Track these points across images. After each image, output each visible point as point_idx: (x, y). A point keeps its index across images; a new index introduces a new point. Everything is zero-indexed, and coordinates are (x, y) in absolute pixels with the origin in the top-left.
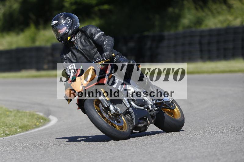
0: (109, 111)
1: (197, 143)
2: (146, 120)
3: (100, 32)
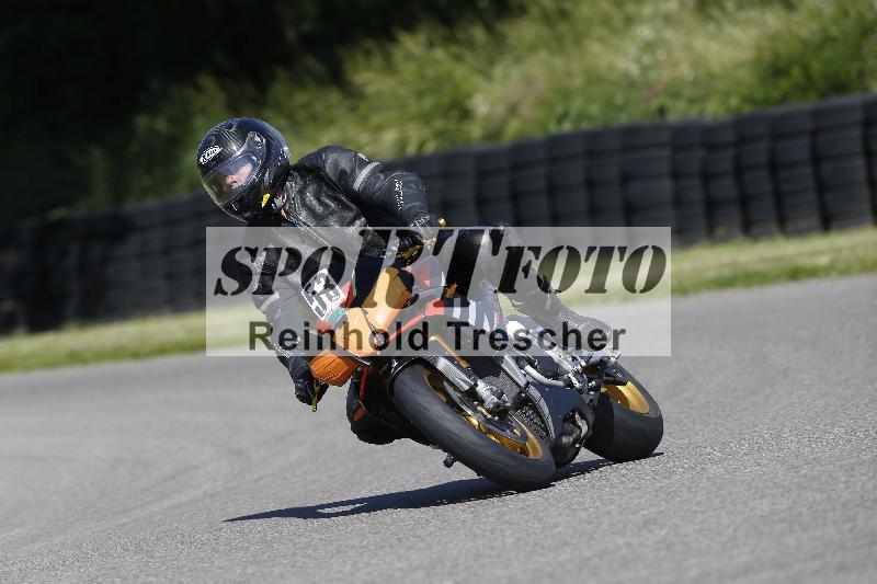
0: (477, 402)
3: (368, 163)
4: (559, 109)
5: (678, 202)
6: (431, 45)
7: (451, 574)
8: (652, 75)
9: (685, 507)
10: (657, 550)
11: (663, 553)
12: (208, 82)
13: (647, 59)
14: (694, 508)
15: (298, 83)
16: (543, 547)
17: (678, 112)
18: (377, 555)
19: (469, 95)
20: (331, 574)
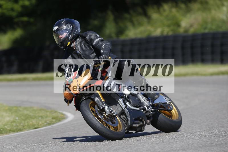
0: (104, 113)
2: (141, 120)
3: (99, 38)
4: (204, 26)
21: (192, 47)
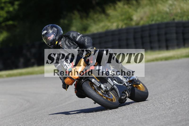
0: (101, 89)
1: (89, 123)
3: (80, 35)
4: (152, 18)
5: (177, 39)
6: (124, 4)
7: (127, 119)
8: (172, 11)
9: (178, 105)
10: (172, 114)
11: (173, 115)
12: (76, 12)
13: (170, 8)
14: (180, 105)
15: (95, 13)
16: (147, 113)
17: (177, 19)
18: (111, 115)
19: (132, 15)
20: (102, 119)
21: (142, 37)
